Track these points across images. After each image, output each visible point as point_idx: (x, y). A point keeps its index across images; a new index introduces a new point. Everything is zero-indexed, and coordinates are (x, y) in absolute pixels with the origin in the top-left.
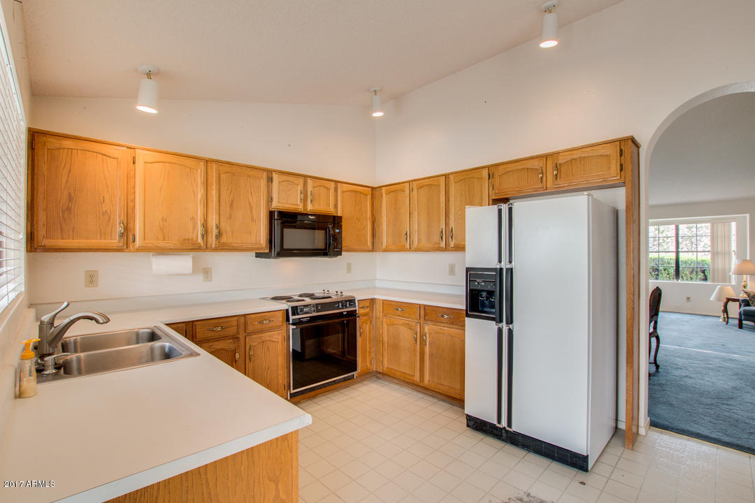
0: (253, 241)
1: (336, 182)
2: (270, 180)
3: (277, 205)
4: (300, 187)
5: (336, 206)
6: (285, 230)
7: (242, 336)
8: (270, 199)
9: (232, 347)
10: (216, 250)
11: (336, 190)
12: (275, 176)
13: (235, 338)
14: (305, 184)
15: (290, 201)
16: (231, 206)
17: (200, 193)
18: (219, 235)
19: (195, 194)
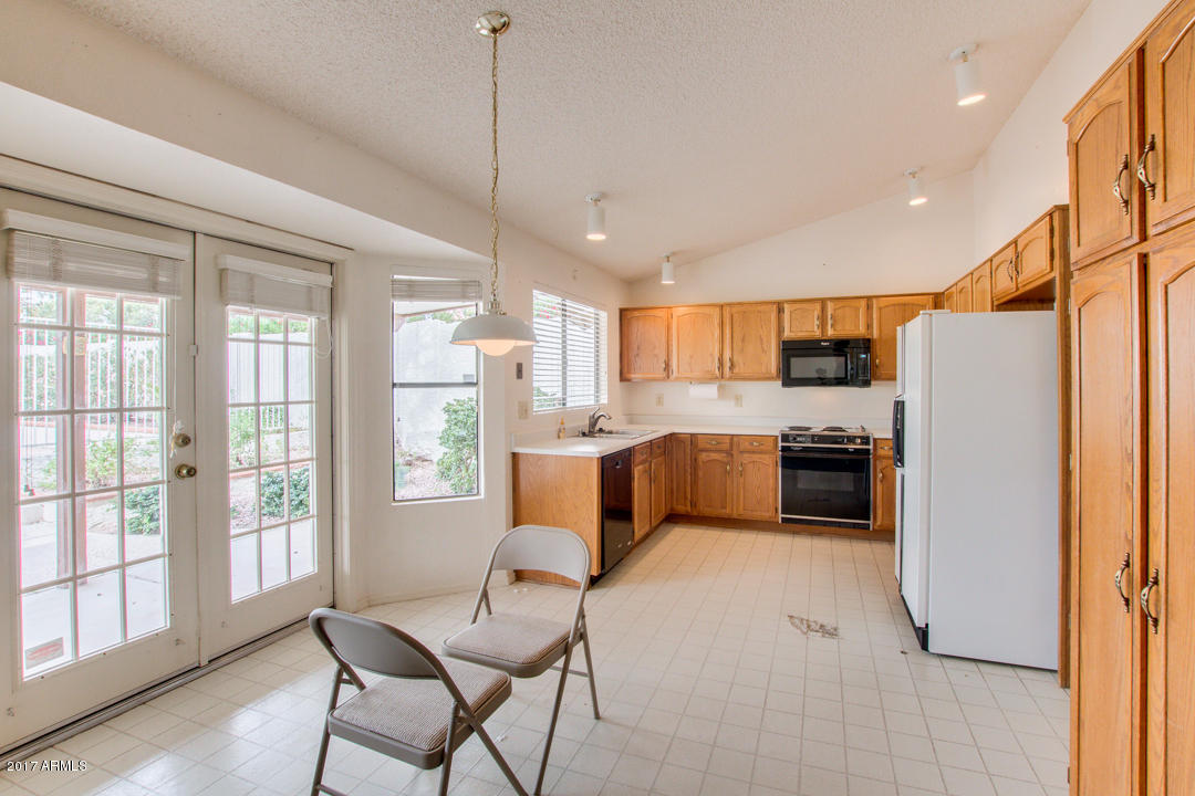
0: (764, 370)
1: (869, 298)
2: (780, 310)
3: (788, 334)
4: (817, 312)
5: (869, 326)
6: (793, 360)
7: (735, 452)
8: (780, 330)
9: (725, 460)
10: (730, 379)
11: (869, 307)
12: (786, 306)
13: (729, 453)
14: (823, 310)
15: (805, 327)
16: (743, 340)
17: (717, 333)
18: (732, 366)
19: (713, 335)
